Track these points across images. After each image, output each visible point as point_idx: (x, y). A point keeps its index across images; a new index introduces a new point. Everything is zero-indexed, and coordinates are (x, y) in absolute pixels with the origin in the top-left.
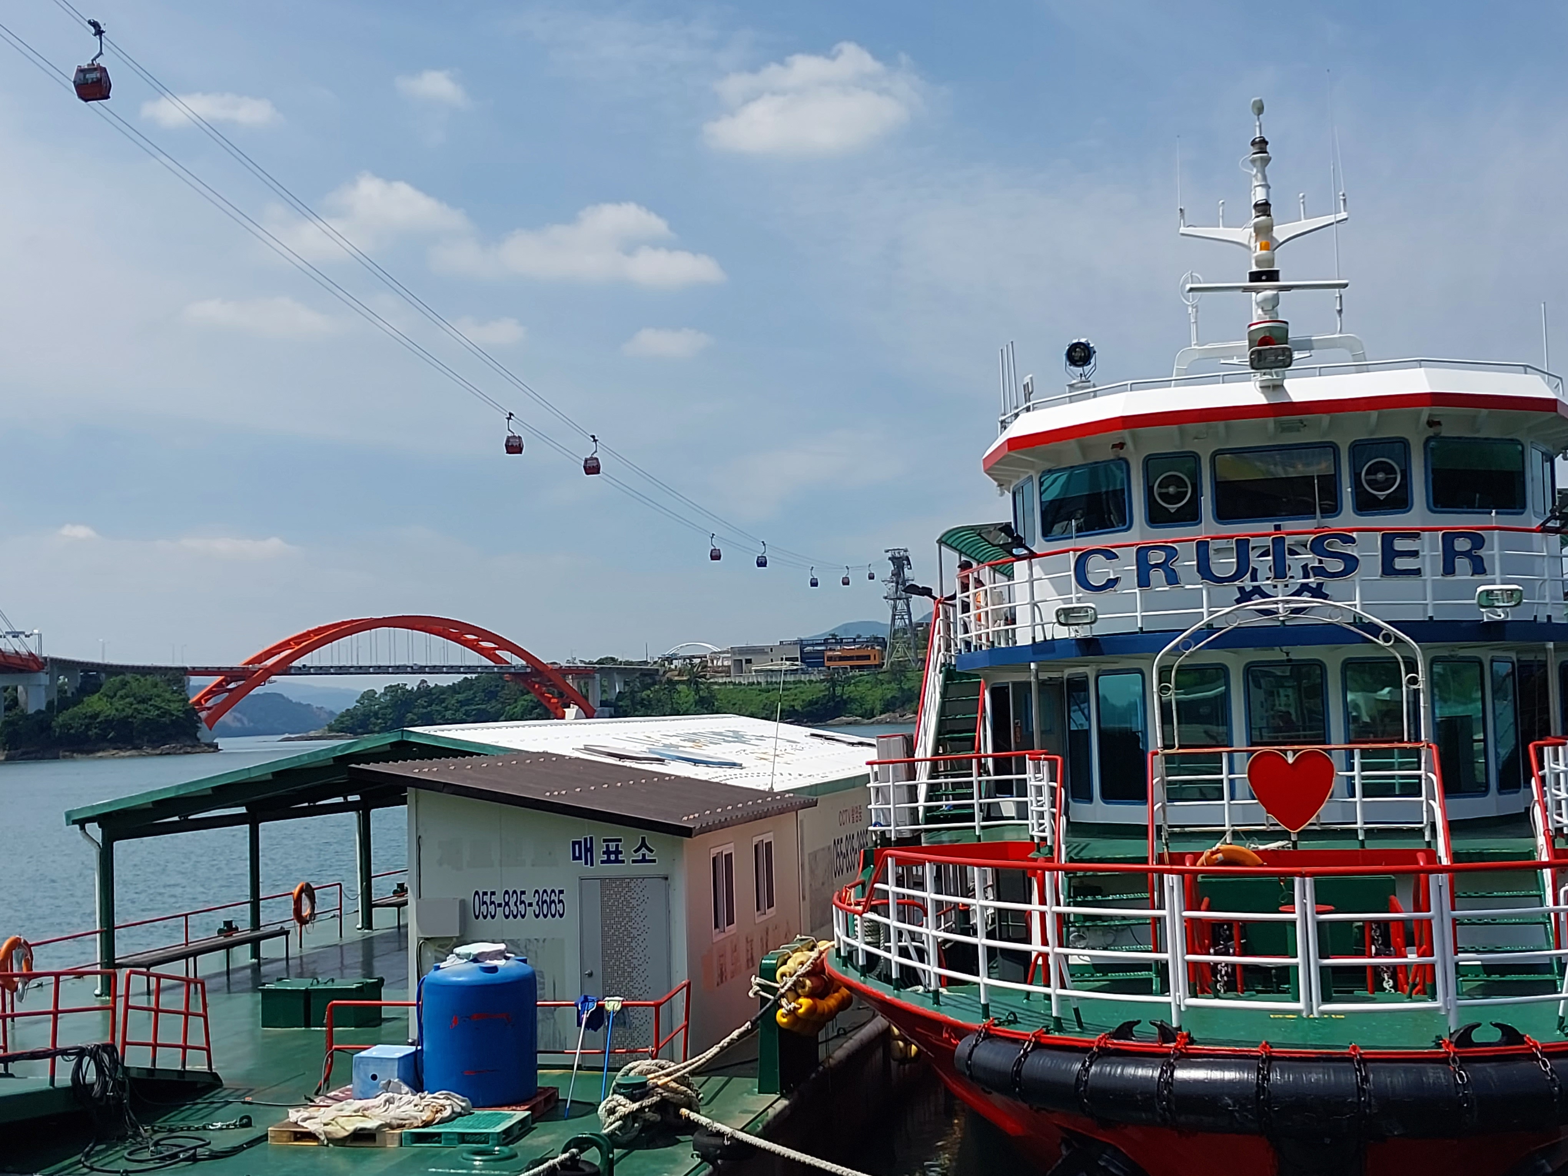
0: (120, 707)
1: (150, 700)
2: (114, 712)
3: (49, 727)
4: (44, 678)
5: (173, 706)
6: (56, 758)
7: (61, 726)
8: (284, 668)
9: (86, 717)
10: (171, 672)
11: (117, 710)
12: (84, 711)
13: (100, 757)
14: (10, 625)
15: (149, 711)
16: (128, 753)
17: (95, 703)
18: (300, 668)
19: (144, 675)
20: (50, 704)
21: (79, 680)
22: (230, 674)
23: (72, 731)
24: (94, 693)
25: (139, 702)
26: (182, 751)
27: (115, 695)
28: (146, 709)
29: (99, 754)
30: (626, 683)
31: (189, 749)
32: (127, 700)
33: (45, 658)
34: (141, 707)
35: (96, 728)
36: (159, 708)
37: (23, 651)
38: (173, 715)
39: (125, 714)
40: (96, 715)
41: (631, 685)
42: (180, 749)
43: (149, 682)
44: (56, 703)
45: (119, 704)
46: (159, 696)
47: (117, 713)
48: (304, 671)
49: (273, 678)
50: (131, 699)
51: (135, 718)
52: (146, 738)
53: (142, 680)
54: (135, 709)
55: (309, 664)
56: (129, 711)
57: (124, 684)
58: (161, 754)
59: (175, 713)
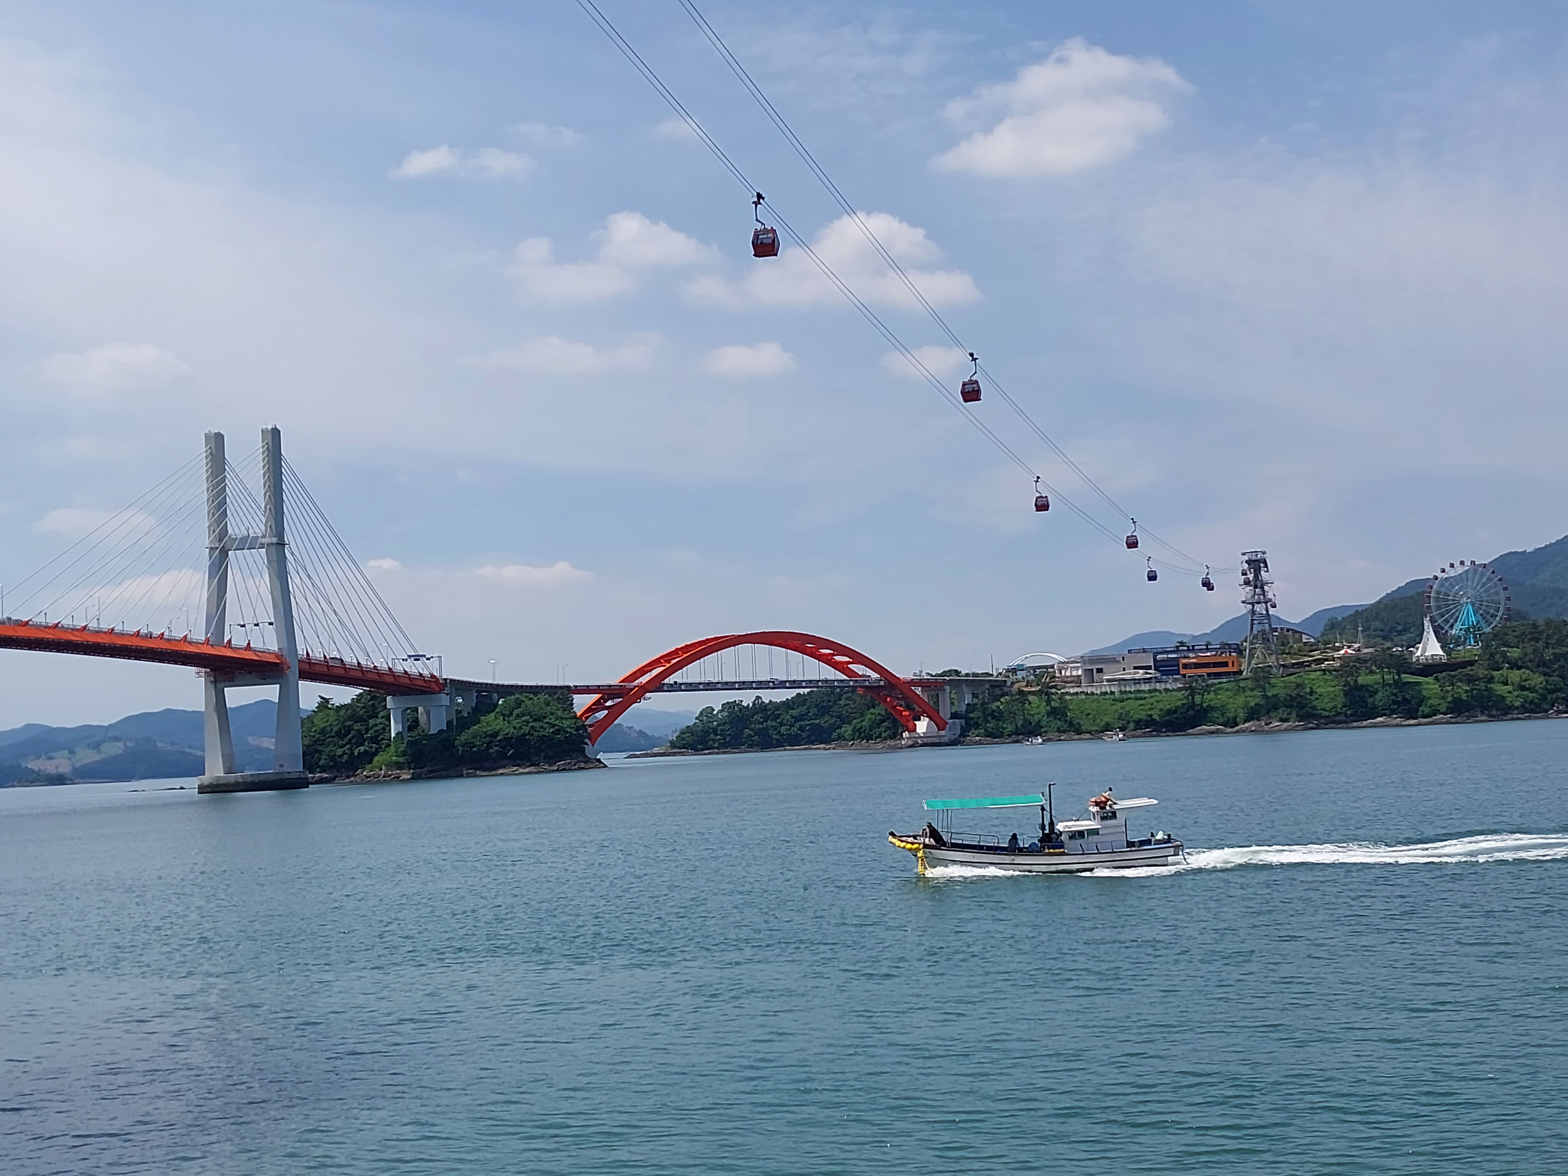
0: (518, 726)
1: (545, 717)
2: (512, 730)
3: (453, 746)
4: (445, 699)
5: (566, 723)
6: (459, 775)
7: (463, 746)
8: (657, 686)
9: (487, 736)
10: (560, 691)
11: (515, 728)
12: (485, 730)
13: (502, 774)
14: (414, 649)
15: (545, 729)
16: (527, 770)
17: (492, 722)
18: (672, 685)
19: (535, 694)
20: (450, 723)
21: (475, 700)
22: (607, 692)
23: (474, 749)
24: (488, 712)
25: (535, 720)
26: (576, 767)
27: (511, 714)
28: (542, 727)
29: (501, 771)
30: (975, 696)
31: (583, 765)
32: (524, 718)
33: (446, 679)
34: (536, 724)
35: (496, 746)
36: (554, 726)
37: (426, 673)
38: (567, 732)
39: (522, 731)
40: (495, 734)
41: (980, 697)
42: (575, 765)
43: (542, 700)
44: (455, 723)
45: (516, 723)
46: (552, 714)
47: (515, 731)
48: (675, 687)
49: (648, 695)
50: (528, 717)
51: (532, 735)
52: (542, 755)
53: (535, 698)
54: (532, 727)
55: (679, 681)
56: (526, 729)
57: (519, 703)
58: (557, 770)
59: (568, 730)
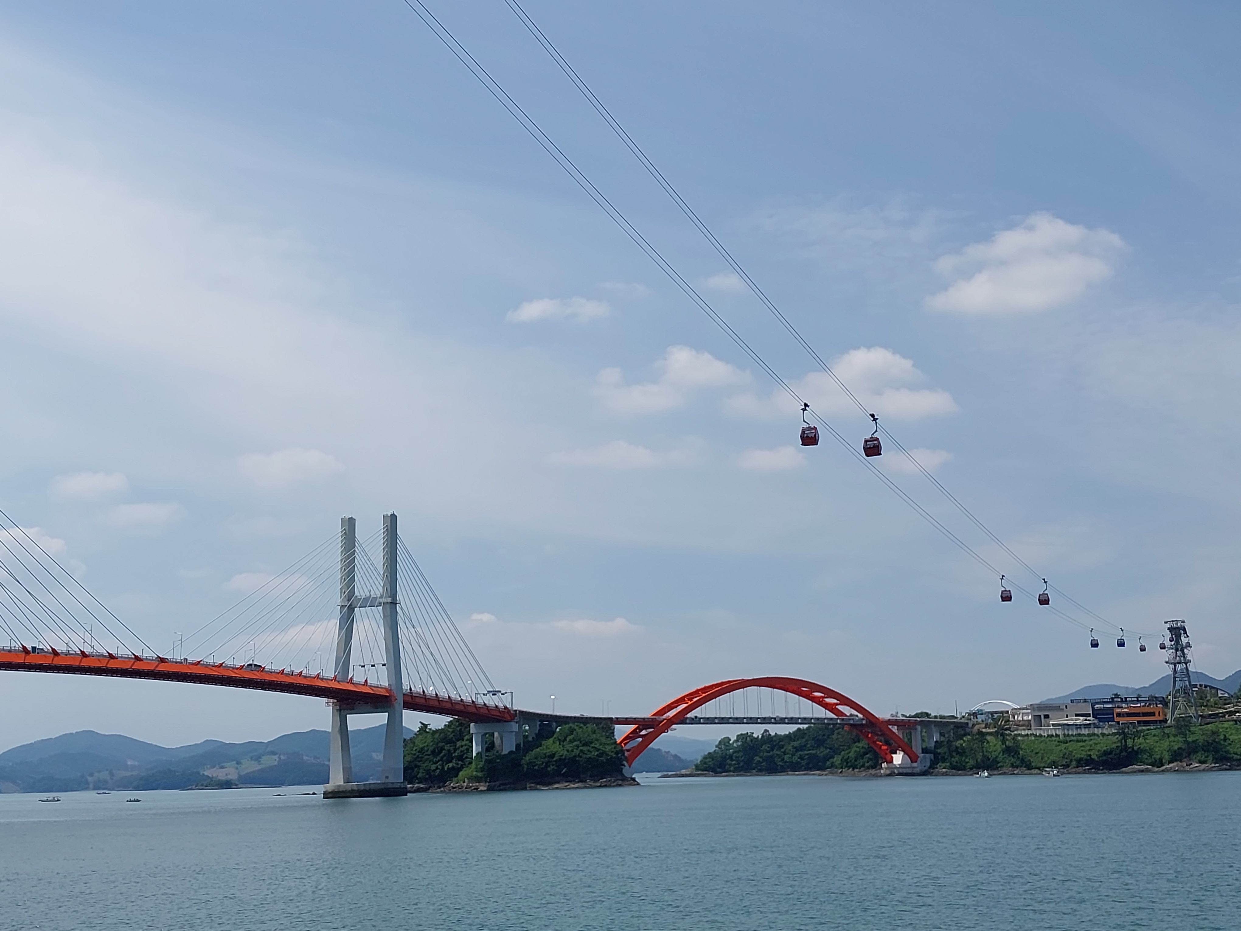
0: (570, 749)
1: (591, 743)
2: (566, 753)
3: (520, 765)
4: (515, 727)
5: (608, 748)
6: (525, 789)
7: (527, 764)
8: (681, 719)
9: (546, 756)
10: (604, 722)
11: (568, 751)
12: (545, 752)
13: (557, 788)
14: (492, 686)
15: (591, 752)
16: (576, 785)
17: (551, 746)
18: (693, 719)
19: (585, 724)
20: (518, 746)
21: (538, 728)
22: (642, 723)
23: (536, 768)
24: (548, 738)
25: (584, 745)
26: (615, 784)
27: (565, 739)
28: (589, 751)
29: (556, 786)
30: (942, 734)
31: (620, 782)
32: (575, 743)
33: (516, 711)
34: (585, 748)
35: (553, 765)
36: (598, 750)
37: (501, 705)
38: (608, 755)
39: (574, 754)
40: (552, 756)
41: (946, 736)
42: (614, 782)
43: (590, 729)
44: (522, 746)
45: (569, 747)
46: (597, 740)
47: (568, 753)
48: (696, 721)
49: (674, 726)
50: (578, 743)
51: (581, 757)
52: (589, 773)
53: (585, 727)
54: (581, 750)
55: (699, 716)
56: (576, 752)
57: (572, 731)
58: (600, 786)
59: (610, 753)
